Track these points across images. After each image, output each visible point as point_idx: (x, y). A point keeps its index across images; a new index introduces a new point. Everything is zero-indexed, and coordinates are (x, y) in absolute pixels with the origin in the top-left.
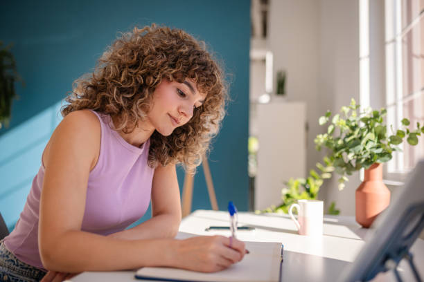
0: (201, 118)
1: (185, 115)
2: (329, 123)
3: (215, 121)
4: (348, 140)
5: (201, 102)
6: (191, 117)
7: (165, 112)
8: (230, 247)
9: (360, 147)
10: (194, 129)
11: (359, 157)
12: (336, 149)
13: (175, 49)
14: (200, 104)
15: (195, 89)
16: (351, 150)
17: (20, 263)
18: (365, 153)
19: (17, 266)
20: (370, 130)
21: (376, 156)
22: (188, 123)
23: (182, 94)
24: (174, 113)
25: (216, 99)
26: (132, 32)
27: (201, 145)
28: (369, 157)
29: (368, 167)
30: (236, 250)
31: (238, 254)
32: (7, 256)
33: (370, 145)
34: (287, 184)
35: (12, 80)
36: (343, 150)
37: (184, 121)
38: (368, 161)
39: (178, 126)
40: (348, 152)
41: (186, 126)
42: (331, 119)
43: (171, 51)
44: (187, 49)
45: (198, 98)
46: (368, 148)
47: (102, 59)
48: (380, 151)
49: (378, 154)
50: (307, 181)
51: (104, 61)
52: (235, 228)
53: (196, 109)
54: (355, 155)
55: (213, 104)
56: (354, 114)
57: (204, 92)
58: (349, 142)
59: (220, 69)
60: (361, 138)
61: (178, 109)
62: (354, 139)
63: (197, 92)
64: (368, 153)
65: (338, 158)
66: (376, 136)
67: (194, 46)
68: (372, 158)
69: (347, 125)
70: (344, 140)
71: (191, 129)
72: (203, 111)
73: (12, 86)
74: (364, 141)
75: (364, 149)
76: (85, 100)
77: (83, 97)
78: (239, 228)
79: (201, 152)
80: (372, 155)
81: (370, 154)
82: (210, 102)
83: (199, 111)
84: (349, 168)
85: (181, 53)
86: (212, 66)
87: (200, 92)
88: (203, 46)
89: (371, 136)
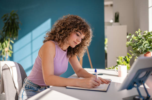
0: (84, 42)
1: (79, 42)
2: (130, 38)
3: (88, 43)
4: (137, 44)
5: (83, 37)
6: (81, 42)
7: (73, 41)
8: (96, 81)
9: (142, 46)
10: (81, 45)
11: (142, 50)
12: (133, 47)
13: (75, 23)
14: (83, 38)
15: (82, 34)
16: (139, 47)
17: (33, 83)
18: (144, 48)
19: (32, 84)
20: (146, 40)
21: (148, 49)
22: (79, 44)
23: (78, 35)
24: (76, 41)
25: (88, 36)
26: (63, 17)
27: (83, 50)
28: (146, 49)
29: (145, 53)
30: (98, 82)
31: (98, 84)
32: (29, 81)
33: (146, 45)
34: (118, 58)
35: (18, 23)
36: (136, 47)
37: (78, 43)
38: (145, 51)
39: (77, 45)
40: (138, 48)
41: (79, 45)
42: (131, 36)
43: (74, 23)
44: (79, 22)
45: (83, 36)
46: (145, 46)
47: (54, 25)
48: (150, 47)
49: (149, 48)
50: (125, 57)
51: (55, 26)
52: (97, 75)
53: (82, 40)
54: (140, 49)
55: (87, 38)
56: (140, 34)
57: (84, 34)
58: (138, 44)
59: (89, 27)
60: (142, 43)
61: (77, 40)
62: (140, 43)
63: (82, 35)
64: (145, 48)
65: (134, 50)
66: (148, 42)
67: (81, 20)
68: (147, 50)
69: (137, 38)
70: (136, 44)
71: (80, 46)
72: (84, 40)
73: (18, 25)
74: (143, 44)
75: (144, 47)
76: (49, 38)
77: (48, 37)
78: (98, 74)
79: (83, 53)
80: (147, 49)
81: (146, 48)
82: (86, 37)
83: (83, 40)
84: (138, 53)
85: (77, 23)
86: (87, 26)
87: (83, 34)
88: (84, 20)
89: (147, 42)
